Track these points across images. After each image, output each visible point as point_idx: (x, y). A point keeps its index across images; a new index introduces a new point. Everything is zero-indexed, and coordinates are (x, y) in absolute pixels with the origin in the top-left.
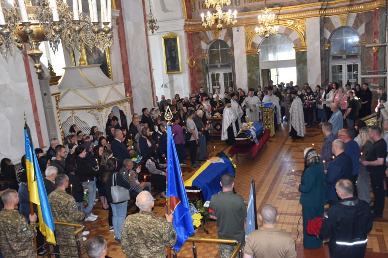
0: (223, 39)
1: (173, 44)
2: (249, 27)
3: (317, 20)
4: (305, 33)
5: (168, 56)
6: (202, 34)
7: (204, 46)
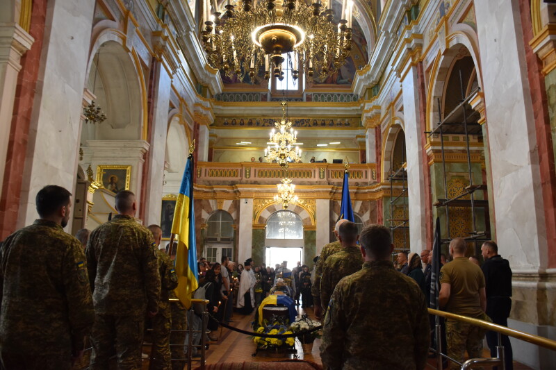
0: (227, 210)
1: (172, 207)
2: (258, 201)
3: (327, 202)
4: (315, 213)
5: (164, 220)
6: (204, 203)
7: (205, 215)
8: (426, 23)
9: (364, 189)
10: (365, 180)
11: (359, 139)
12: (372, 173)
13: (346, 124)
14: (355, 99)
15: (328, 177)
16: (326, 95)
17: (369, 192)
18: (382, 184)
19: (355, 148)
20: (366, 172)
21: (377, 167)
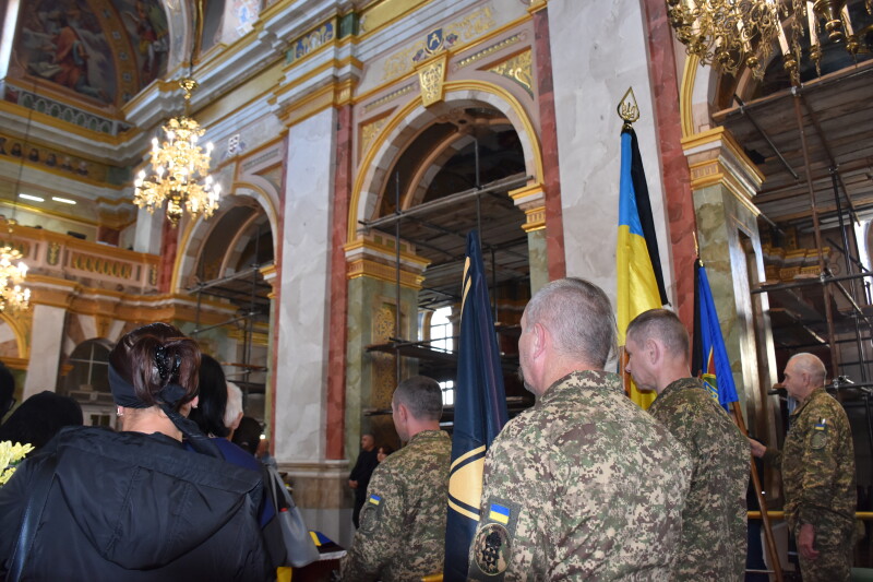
3: (60, 314)
4: (29, 331)
8: (380, 49)
9: (133, 299)
10: (136, 284)
11: (102, 205)
12: (151, 273)
13: (79, 171)
14: (126, 129)
15: (65, 264)
16: (49, 103)
17: (142, 306)
18: (175, 296)
19: (91, 219)
20: (139, 269)
21: (164, 263)
